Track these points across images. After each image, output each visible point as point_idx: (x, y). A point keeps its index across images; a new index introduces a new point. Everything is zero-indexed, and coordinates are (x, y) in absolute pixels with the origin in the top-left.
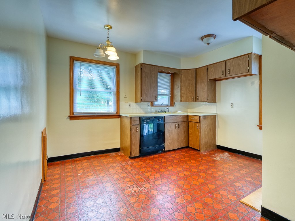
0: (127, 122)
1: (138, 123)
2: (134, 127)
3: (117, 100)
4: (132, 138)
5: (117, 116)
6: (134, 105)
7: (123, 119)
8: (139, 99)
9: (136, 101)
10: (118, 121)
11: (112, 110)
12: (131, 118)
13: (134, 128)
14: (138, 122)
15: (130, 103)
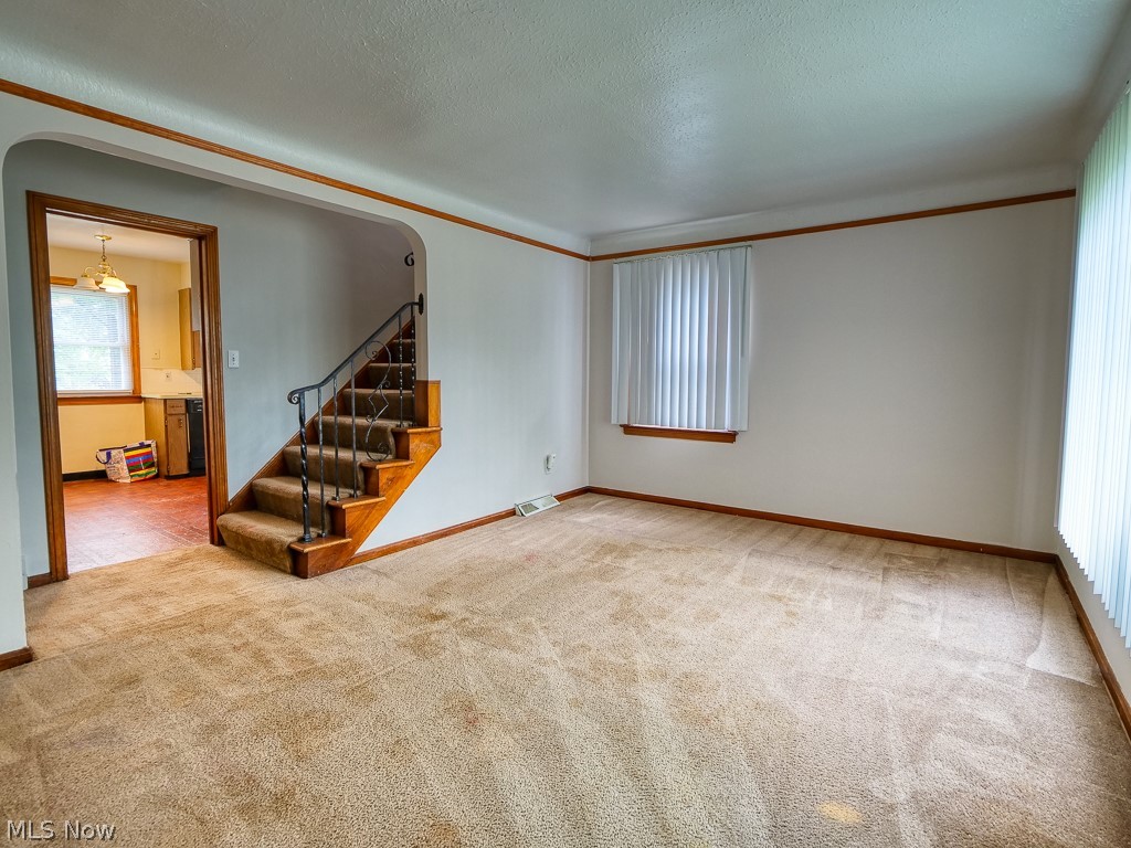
0: (159, 410)
1: (183, 410)
2: (175, 418)
3: (134, 365)
4: (171, 440)
5: (136, 398)
6: (177, 374)
7: (149, 405)
8: (190, 363)
9: (184, 368)
10: (137, 409)
11: (124, 385)
12: (165, 400)
13: (173, 421)
14: (184, 408)
15: (169, 371)
